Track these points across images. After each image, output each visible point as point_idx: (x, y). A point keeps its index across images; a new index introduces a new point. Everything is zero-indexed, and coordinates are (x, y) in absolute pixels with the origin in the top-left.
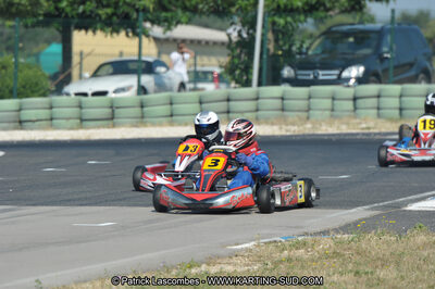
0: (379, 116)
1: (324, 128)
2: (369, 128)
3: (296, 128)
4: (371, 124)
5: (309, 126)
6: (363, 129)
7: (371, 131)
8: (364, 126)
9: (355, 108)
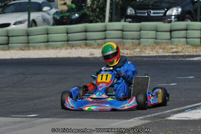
0: (187, 43)
1: (147, 51)
2: (177, 52)
3: (128, 52)
4: (180, 49)
5: (138, 50)
6: (173, 53)
7: (179, 54)
8: (175, 50)
9: (171, 38)
